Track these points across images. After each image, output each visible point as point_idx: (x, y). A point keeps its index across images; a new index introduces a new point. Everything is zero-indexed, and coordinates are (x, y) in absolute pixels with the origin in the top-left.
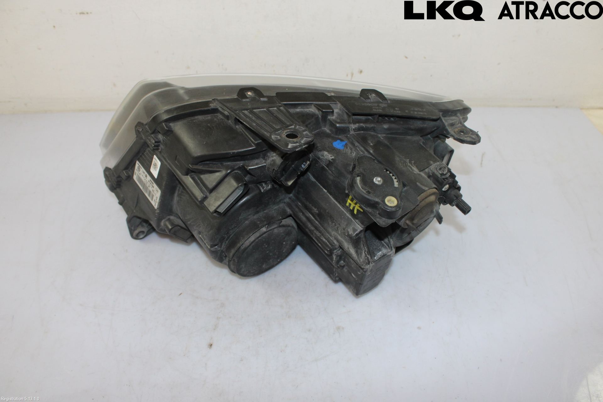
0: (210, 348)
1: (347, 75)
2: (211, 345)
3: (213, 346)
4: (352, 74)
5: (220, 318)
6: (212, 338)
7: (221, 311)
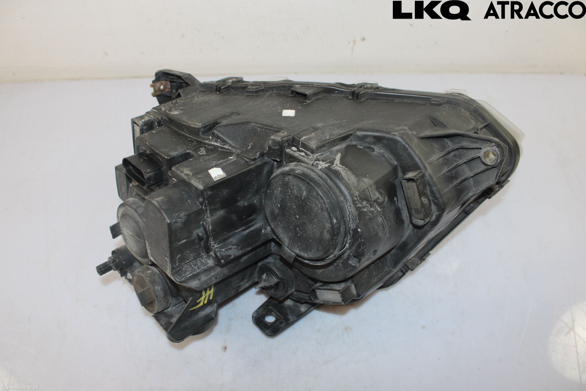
0: (225, 351)
1: (349, 43)
2: (226, 348)
3: (227, 349)
4: (354, 42)
5: (232, 319)
6: (226, 341)
7: (233, 311)
